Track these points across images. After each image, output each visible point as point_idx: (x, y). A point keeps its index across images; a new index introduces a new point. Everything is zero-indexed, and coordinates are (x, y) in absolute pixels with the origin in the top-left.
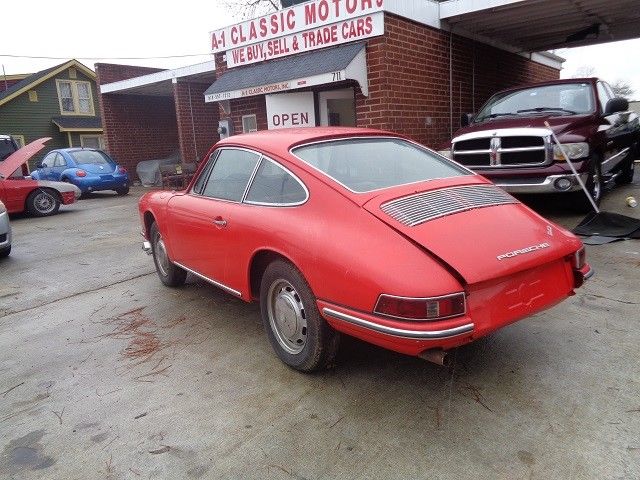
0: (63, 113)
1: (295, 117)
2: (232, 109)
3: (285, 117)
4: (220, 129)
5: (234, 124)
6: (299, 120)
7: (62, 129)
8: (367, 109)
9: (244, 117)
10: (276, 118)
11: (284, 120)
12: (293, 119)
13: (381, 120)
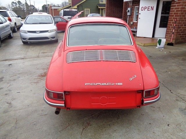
0: (100, 3)
1: (149, 8)
2: (133, 4)
3: (146, 8)
4: (127, 11)
5: (132, 9)
6: (150, 9)
7: (99, 8)
8: (175, 6)
9: (135, 7)
10: (142, 8)
11: (145, 9)
12: (148, 9)
13: (179, 11)
